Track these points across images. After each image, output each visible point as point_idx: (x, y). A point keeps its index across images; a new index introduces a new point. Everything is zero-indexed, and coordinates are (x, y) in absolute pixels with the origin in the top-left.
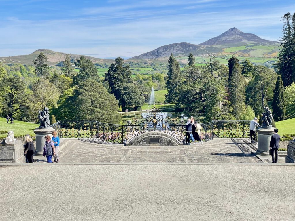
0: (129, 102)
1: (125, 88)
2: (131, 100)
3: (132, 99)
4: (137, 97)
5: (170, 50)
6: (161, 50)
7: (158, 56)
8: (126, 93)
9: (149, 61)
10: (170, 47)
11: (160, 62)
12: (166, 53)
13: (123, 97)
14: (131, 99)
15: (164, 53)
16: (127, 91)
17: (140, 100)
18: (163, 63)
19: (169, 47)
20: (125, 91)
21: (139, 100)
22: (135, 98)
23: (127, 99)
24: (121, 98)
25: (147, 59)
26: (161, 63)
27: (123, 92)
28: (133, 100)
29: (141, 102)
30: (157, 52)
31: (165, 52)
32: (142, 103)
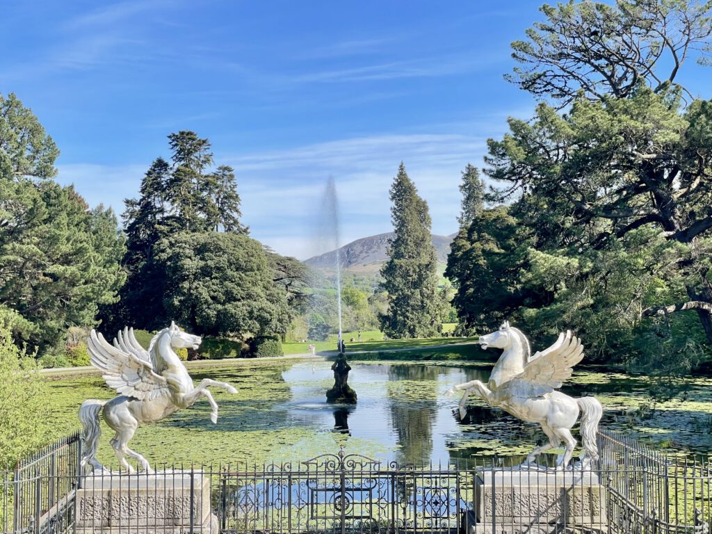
0: (219, 311)
1: (201, 250)
2: (228, 306)
3: (236, 300)
4: (258, 290)
5: (379, 247)
6: (358, 249)
7: (349, 261)
8: (205, 272)
9: (328, 272)
10: (380, 241)
11: (355, 276)
12: (368, 256)
13: (190, 288)
14: (230, 297)
15: (364, 254)
16: (209, 263)
17: (273, 306)
18: (361, 277)
19: (377, 242)
20: (202, 263)
21: (266, 304)
22: (249, 296)
23: (210, 301)
24: (184, 294)
25: (323, 269)
26: (357, 278)
27: (192, 264)
28: (239, 304)
29: (276, 316)
30: (348, 252)
31: (366, 252)
32: (280, 321)
